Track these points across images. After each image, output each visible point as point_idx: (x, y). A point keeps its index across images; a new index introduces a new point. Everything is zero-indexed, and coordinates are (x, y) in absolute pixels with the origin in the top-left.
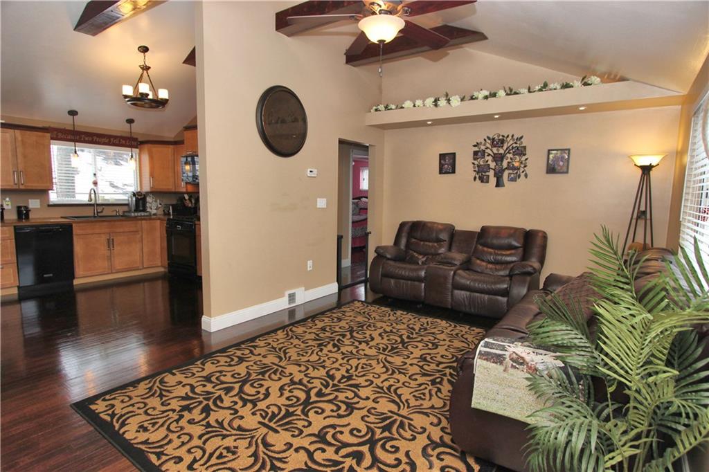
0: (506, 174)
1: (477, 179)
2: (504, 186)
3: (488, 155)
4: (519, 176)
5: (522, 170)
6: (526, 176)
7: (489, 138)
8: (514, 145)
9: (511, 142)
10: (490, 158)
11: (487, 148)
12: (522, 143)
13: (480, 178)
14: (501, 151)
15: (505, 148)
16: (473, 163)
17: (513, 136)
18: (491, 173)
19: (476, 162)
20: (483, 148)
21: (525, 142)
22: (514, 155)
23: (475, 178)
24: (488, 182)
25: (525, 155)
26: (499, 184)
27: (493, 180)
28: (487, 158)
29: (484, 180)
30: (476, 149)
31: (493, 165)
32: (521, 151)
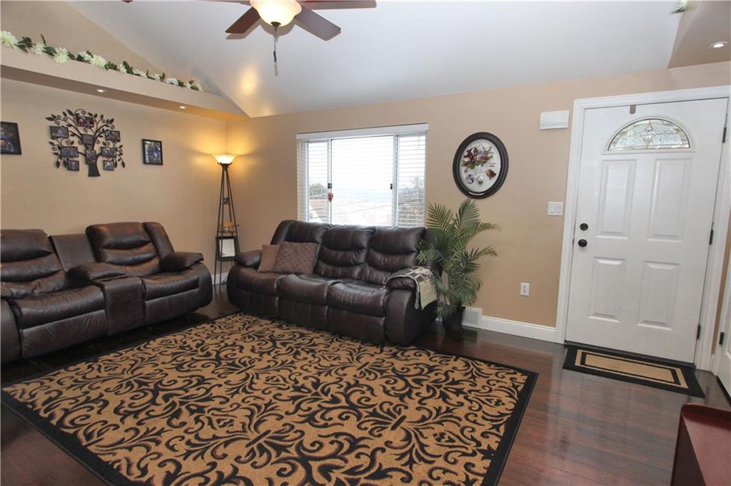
0: (100, 161)
1: (62, 166)
2: (98, 175)
3: (74, 135)
4: (116, 165)
5: (118, 158)
6: (123, 165)
7: (70, 113)
8: (105, 128)
9: (101, 124)
10: (75, 139)
11: (70, 125)
12: (113, 127)
13: (66, 164)
14: (90, 132)
15: (94, 129)
16: (52, 144)
17: (102, 117)
18: (81, 159)
19: (55, 142)
20: (63, 123)
21: (117, 126)
22: (107, 140)
23: (58, 164)
24: (77, 169)
25: (119, 141)
26: (94, 172)
27: (84, 168)
28: (72, 139)
29: (72, 167)
30: (53, 124)
31: (81, 149)
32: (115, 137)
